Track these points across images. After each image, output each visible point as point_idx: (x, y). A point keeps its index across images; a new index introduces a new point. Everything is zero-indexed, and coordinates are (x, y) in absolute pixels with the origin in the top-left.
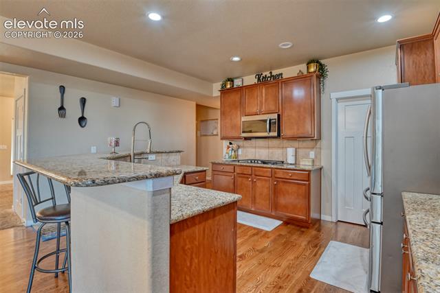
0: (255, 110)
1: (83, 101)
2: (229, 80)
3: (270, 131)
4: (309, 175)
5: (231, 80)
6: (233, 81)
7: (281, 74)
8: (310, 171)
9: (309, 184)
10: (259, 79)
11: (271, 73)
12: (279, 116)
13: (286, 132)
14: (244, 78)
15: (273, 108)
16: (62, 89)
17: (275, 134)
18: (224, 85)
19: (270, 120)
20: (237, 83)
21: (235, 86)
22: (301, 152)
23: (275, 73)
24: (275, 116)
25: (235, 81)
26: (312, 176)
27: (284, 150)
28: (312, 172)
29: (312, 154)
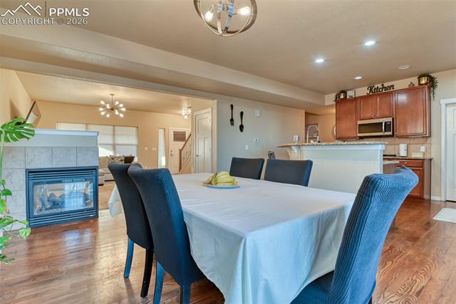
0: (369, 115)
1: (242, 113)
2: (343, 92)
3: (385, 131)
4: (423, 163)
5: (345, 92)
6: (346, 93)
7: (393, 86)
8: (423, 160)
9: (423, 170)
10: (371, 90)
11: (383, 85)
12: (393, 119)
13: (400, 131)
14: (356, 90)
15: (387, 113)
16: (232, 106)
17: (390, 133)
18: (338, 96)
19: (385, 123)
20: (350, 94)
21: (348, 97)
22: (412, 147)
23: (386, 85)
24: (390, 119)
25: (348, 93)
26: (426, 163)
27: (396, 146)
28: (425, 161)
29: (423, 149)
